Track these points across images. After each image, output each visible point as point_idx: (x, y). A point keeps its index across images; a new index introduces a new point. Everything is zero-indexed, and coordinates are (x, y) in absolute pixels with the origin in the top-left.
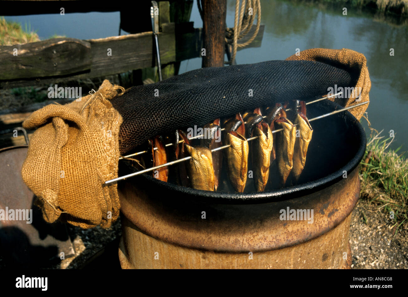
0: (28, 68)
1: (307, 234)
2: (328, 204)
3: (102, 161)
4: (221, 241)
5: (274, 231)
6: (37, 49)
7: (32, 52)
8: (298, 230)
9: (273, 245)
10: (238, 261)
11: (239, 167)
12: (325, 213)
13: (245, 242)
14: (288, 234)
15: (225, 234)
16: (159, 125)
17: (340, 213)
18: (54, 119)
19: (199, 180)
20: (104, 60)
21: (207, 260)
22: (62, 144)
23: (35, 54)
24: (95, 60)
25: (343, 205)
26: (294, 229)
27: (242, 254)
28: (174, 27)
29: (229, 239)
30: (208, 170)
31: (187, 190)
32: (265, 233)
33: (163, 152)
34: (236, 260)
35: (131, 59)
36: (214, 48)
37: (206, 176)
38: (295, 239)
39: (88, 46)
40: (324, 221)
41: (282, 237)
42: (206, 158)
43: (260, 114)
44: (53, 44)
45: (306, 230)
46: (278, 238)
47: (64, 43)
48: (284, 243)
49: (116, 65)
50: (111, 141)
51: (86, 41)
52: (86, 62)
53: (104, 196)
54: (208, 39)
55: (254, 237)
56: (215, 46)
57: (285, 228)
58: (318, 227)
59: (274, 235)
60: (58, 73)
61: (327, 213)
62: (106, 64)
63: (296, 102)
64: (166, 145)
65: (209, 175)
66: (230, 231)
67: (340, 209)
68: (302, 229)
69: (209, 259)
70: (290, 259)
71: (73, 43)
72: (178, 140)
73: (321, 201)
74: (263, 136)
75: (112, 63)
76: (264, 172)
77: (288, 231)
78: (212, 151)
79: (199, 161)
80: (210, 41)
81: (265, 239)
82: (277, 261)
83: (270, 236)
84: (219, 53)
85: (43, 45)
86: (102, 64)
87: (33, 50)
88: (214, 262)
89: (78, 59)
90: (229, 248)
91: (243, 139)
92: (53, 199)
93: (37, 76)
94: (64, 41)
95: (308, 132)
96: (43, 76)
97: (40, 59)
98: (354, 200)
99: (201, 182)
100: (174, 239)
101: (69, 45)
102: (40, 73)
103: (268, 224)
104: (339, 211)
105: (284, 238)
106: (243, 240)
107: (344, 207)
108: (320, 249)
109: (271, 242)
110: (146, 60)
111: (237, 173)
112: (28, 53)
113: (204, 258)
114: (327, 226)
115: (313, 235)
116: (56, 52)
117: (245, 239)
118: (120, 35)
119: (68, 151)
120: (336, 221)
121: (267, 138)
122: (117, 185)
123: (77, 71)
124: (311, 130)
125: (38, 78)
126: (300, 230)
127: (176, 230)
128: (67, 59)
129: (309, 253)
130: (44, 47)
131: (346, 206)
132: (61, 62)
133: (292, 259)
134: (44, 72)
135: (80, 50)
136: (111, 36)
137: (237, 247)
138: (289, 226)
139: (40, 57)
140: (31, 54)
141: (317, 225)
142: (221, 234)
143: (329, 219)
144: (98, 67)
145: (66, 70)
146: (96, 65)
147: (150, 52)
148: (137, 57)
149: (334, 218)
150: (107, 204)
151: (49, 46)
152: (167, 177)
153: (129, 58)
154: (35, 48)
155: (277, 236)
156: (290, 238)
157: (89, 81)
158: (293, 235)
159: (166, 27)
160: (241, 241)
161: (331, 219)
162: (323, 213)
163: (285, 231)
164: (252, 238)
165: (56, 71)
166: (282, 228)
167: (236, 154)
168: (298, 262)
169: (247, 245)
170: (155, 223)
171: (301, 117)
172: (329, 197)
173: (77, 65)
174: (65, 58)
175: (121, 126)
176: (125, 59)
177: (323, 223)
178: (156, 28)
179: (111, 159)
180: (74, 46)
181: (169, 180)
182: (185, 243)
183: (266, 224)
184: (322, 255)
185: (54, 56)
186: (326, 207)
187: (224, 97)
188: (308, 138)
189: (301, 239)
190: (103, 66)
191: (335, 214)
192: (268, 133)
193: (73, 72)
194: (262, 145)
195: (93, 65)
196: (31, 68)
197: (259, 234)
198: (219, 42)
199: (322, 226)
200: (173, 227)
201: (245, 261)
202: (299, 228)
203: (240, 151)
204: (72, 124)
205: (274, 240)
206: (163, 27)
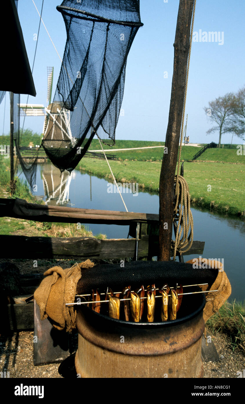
0: (68, 249)
1: (156, 351)
2: (169, 337)
3: (68, 295)
4: (111, 345)
5: (137, 345)
6: (74, 241)
7: (72, 242)
8: (151, 348)
9: (136, 353)
10: (119, 358)
11: (134, 311)
12: (168, 342)
13: (122, 348)
14: (145, 349)
15: (114, 341)
16: (98, 283)
17: (178, 345)
18: (54, 273)
19: (112, 313)
20: (108, 250)
21: (105, 354)
22: (52, 283)
23: (73, 243)
24: (102, 250)
25: (181, 342)
26: (148, 347)
27: (120, 354)
28: (148, 237)
29: (115, 344)
30: (116, 309)
31: (106, 317)
32: (133, 345)
33: (99, 297)
34: (118, 358)
35: (122, 252)
36: (163, 251)
37: (115, 312)
38: (148, 353)
39: (99, 242)
40: (167, 347)
41: (141, 349)
42: (115, 302)
43: (155, 287)
44: (82, 240)
45: (155, 349)
46: (139, 349)
47: (87, 239)
48: (142, 353)
49: (114, 254)
50: (73, 286)
51: (99, 240)
52: (98, 250)
53: (66, 312)
54: (161, 246)
55: (127, 346)
56: (164, 250)
57: (143, 345)
58: (162, 350)
59: (137, 347)
60: (82, 254)
61: (169, 342)
62: (108, 253)
63: (176, 284)
64: (101, 294)
65: (117, 312)
66: (116, 340)
67: (179, 343)
68: (153, 348)
69: (106, 354)
70: (147, 365)
71: (92, 240)
72: (107, 292)
73: (164, 334)
74: (149, 298)
75: (111, 253)
76: (149, 317)
77: (145, 347)
78: (121, 300)
79: (112, 303)
80: (162, 248)
81: (133, 348)
82: (140, 364)
83: (135, 347)
84: (166, 254)
85: (77, 239)
86: (106, 252)
87: (72, 241)
88: (109, 357)
89: (93, 248)
90: (115, 349)
91: (137, 297)
92: (43, 308)
93: (71, 254)
94: (88, 239)
95: (176, 300)
96: (75, 255)
97: (75, 246)
98: (191, 341)
99: (113, 315)
100: (92, 339)
101: (90, 240)
102: (73, 253)
103: (134, 340)
104: (178, 344)
105: (142, 350)
106: (122, 346)
107: (182, 343)
108: (166, 365)
109: (135, 350)
110: (131, 253)
111: (134, 315)
112: (69, 242)
113: (104, 353)
114: (169, 350)
115: (159, 353)
116: (83, 243)
117: (123, 346)
118: (128, 238)
119: (54, 286)
120: (175, 349)
121: (151, 299)
122: (73, 308)
123: (92, 254)
124: (177, 299)
125: (72, 255)
126: (152, 348)
127: (93, 335)
128: (88, 248)
129: (159, 365)
130: (77, 240)
131: (184, 342)
132: (84, 249)
133: (148, 365)
134: (75, 253)
135: (95, 244)
136: (113, 239)
137: (118, 350)
138: (145, 344)
139: (75, 245)
140: (71, 243)
141: (162, 348)
142: (112, 341)
143: (170, 347)
144: (104, 254)
145: (87, 253)
146: (103, 253)
147: (134, 249)
148: (126, 251)
149: (174, 347)
150: (68, 317)
151: (80, 240)
152: (100, 310)
153: (121, 251)
154: (73, 240)
155: (139, 348)
156: (146, 351)
157: (111, 262)
158: (148, 350)
159: (144, 237)
160: (121, 347)
161: (171, 347)
162: (166, 342)
163: (143, 346)
164: (126, 346)
165: (81, 253)
166: (142, 344)
167: (133, 304)
168: (152, 368)
169: (123, 350)
170: (86, 331)
171: (172, 292)
172: (170, 334)
173: (92, 251)
174: (87, 247)
175: (80, 280)
176: (119, 251)
177: (166, 347)
178: (138, 236)
179: (72, 294)
180: (92, 241)
181: (100, 312)
182: (96, 343)
183: (133, 340)
184: (168, 369)
185: (82, 245)
186: (168, 339)
187: (133, 275)
188: (175, 304)
189: (151, 353)
190: (107, 254)
191: (175, 345)
192: (152, 296)
193: (90, 255)
194: (148, 302)
195: (101, 253)
196: (70, 250)
197: (130, 345)
198: (167, 248)
199: (165, 349)
200: (92, 334)
201: (123, 360)
202: (151, 347)
203: (135, 303)
204: (60, 276)
205: (137, 350)
206: (142, 237)
